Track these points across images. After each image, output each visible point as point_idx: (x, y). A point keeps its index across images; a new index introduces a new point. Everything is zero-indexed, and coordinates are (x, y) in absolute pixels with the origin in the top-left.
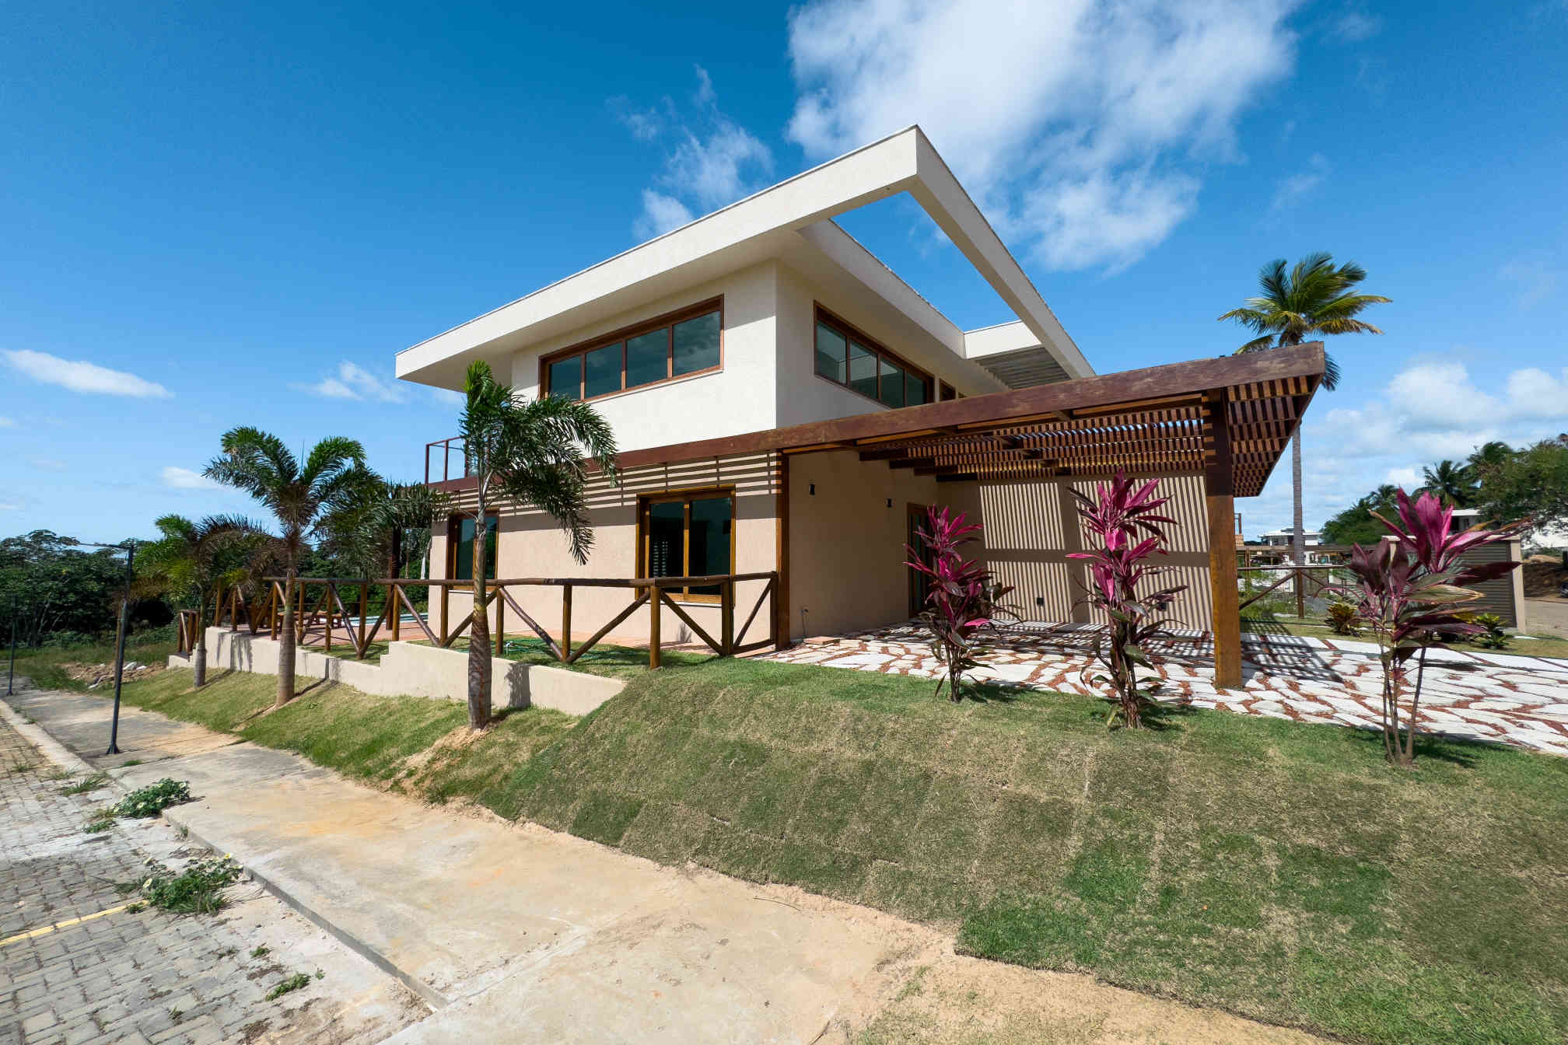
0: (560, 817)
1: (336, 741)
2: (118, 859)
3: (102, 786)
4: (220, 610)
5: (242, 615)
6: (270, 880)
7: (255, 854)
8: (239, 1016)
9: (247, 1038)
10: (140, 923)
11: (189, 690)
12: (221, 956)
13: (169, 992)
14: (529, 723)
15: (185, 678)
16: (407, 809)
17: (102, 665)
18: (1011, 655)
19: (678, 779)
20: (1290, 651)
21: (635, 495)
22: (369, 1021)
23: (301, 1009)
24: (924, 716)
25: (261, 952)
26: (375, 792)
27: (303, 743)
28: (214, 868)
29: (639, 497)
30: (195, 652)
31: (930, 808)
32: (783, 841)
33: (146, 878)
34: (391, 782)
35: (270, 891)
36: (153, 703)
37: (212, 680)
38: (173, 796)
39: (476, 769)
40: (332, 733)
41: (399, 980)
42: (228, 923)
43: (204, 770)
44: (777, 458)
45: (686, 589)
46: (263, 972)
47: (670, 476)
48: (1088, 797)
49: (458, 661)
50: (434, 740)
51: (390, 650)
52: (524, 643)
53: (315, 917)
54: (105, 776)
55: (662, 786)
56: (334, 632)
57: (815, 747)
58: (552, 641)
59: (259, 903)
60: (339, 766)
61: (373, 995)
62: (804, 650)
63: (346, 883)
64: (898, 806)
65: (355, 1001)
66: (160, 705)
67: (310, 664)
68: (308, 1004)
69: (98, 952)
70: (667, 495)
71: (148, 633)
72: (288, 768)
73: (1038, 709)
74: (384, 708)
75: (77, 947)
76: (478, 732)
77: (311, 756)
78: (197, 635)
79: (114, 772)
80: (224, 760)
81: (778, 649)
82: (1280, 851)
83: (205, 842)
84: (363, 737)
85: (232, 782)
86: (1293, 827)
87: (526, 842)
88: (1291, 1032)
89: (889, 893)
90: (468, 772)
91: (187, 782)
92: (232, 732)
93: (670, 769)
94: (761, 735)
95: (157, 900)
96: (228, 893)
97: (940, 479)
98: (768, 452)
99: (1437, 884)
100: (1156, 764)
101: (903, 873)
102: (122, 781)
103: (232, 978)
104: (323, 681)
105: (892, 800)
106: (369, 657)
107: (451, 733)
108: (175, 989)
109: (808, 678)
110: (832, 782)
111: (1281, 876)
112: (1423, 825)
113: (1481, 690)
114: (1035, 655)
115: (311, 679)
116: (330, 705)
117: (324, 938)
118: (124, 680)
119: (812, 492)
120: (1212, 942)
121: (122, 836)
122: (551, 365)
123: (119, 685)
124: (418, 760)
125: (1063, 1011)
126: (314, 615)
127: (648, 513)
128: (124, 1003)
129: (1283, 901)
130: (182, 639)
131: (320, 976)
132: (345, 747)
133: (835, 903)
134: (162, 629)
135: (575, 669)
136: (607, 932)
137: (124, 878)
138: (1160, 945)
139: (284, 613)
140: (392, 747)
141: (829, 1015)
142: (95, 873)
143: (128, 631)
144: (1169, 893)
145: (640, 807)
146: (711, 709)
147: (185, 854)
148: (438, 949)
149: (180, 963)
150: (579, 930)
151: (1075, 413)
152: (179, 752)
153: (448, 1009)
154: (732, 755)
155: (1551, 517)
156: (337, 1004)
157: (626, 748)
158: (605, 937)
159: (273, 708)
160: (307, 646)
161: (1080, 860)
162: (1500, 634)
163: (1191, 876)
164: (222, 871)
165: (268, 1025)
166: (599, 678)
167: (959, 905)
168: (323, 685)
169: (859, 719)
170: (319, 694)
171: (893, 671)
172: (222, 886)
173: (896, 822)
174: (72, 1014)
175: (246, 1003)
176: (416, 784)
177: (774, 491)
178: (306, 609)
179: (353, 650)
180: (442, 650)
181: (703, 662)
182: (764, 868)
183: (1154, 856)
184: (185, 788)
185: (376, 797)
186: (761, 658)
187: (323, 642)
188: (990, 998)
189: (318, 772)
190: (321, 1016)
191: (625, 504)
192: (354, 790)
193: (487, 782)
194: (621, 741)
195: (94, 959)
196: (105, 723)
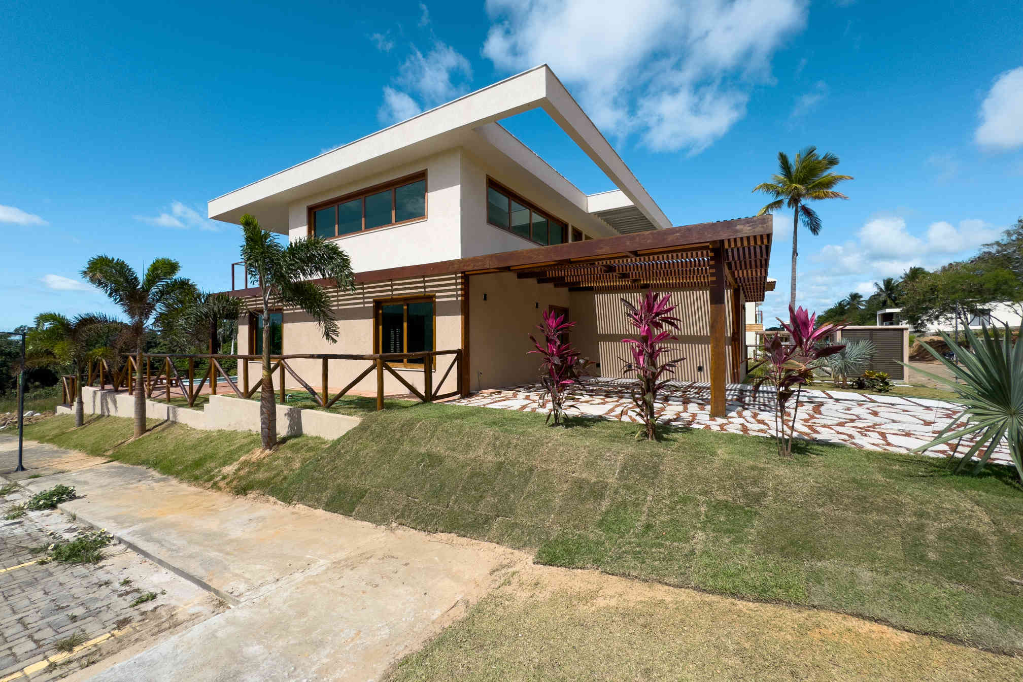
0: (317, 500)
1: (175, 459)
2: (29, 535)
3: (14, 492)
4: (92, 376)
5: (108, 379)
6: (131, 542)
7: (121, 528)
8: (113, 615)
9: (118, 627)
10: (47, 570)
11: (72, 429)
12: (100, 586)
13: (68, 606)
14: (300, 445)
15: (68, 421)
16: (221, 500)
17: (8, 413)
18: (602, 399)
19: (389, 475)
20: (766, 395)
21: (372, 300)
22: (193, 615)
23: (151, 611)
24: (534, 436)
25: (127, 582)
26: (200, 490)
27: (153, 461)
28: (94, 537)
29: (375, 301)
30: (75, 403)
31: (531, 487)
32: (448, 509)
33: (49, 545)
34: (211, 483)
35: (132, 549)
36: (48, 438)
37: (89, 422)
38: (64, 496)
39: (266, 474)
40: (172, 454)
41: (213, 593)
42: (105, 568)
43: (86, 479)
44: (462, 278)
45: (405, 360)
46: (127, 593)
47: (394, 287)
48: (617, 478)
49: (254, 407)
50: (240, 457)
51: (210, 400)
52: (300, 395)
53: (161, 562)
54: (16, 485)
55: (379, 480)
56: (172, 390)
57: (471, 455)
58: (316, 394)
59: (124, 557)
60: (177, 474)
61: (196, 602)
62: (477, 398)
63: (180, 542)
64: (514, 487)
65: (185, 605)
66: (52, 439)
67: (156, 411)
68: (156, 608)
69: (20, 587)
70: (392, 300)
71: (41, 391)
72: (143, 477)
73: (603, 431)
74: (207, 438)
75: (6, 585)
76: (268, 452)
77: (159, 469)
78: (76, 393)
79: (22, 483)
80: (99, 474)
81: (462, 398)
82: (708, 504)
83: (87, 522)
84: (192, 456)
85: (105, 486)
86: (717, 490)
87: (296, 515)
88: (687, 590)
89: (503, 535)
90: (261, 476)
91: (74, 487)
92: (104, 455)
93: (385, 470)
94: (440, 449)
95: (57, 557)
96: (104, 551)
97: (570, 290)
98: (455, 273)
99: (779, 517)
100: (655, 459)
101: (513, 523)
102: (28, 488)
103: (108, 597)
104: (166, 421)
105: (511, 483)
106: (197, 405)
107: (250, 453)
108: (72, 604)
109: (473, 415)
110: (478, 475)
111: (706, 516)
112: (780, 487)
113: (857, 416)
114: (616, 399)
115: (158, 420)
116: (170, 437)
117: (167, 573)
118: (25, 423)
119: (485, 299)
120: (662, 550)
121: (31, 521)
122: (315, 213)
123: (21, 426)
124: (229, 469)
125: (580, 588)
126: (158, 378)
127: (381, 312)
128: (39, 613)
129: (703, 529)
130: (65, 395)
131: (163, 593)
132: (182, 462)
133: (474, 541)
134: (50, 388)
135: (331, 412)
136: (339, 562)
137: (34, 545)
138: (635, 553)
139: (137, 377)
140: (212, 461)
141: (459, 597)
142: (14, 543)
143: (26, 389)
144: (648, 527)
145: (366, 492)
146: (412, 434)
147: (74, 530)
148: (236, 575)
149: (74, 591)
150: (322, 562)
151: (639, 253)
152: (68, 468)
153: (240, 606)
154: (422, 461)
155: (941, 313)
156: (174, 607)
157: (359, 459)
158: (336, 565)
159: (132, 439)
160: (154, 399)
161: (607, 512)
162: (887, 384)
163: (662, 518)
164: (100, 539)
165: (131, 620)
166: (346, 417)
167: (540, 539)
168: (166, 424)
169: (497, 439)
170: (163, 430)
171: (528, 410)
172: (100, 547)
173: (512, 496)
174: (6, 621)
175: (118, 609)
176: (227, 484)
177: (459, 298)
178: (153, 374)
179: (185, 400)
180: (246, 400)
181: (412, 406)
182: (436, 524)
183: (645, 509)
184: (73, 490)
185: (201, 492)
186: (449, 403)
187: (165, 396)
188: (545, 585)
189: (164, 478)
190: (164, 614)
191: (366, 305)
192: (187, 489)
193: (273, 481)
194: (356, 455)
195: (18, 591)
196: (14, 452)
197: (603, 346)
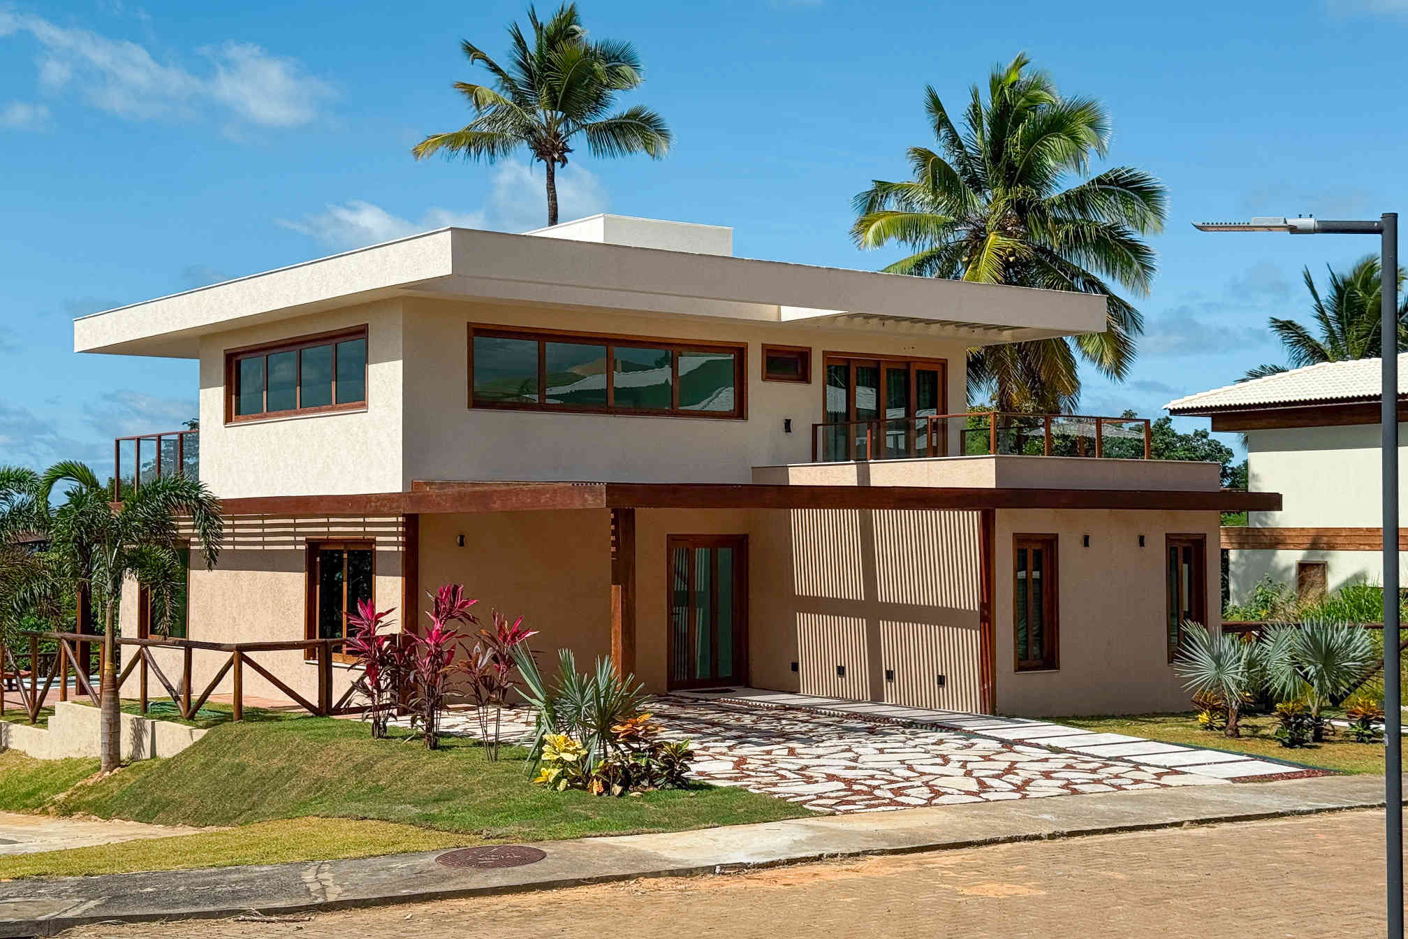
1: (4, 792)
16: (47, 822)
19: (198, 786)
21: (303, 539)
26: (28, 816)
29: (308, 542)
31: (286, 786)
32: (223, 808)
34: (40, 809)
39: (96, 795)
47: (331, 520)
50: (77, 783)
51: (57, 711)
52: (163, 702)
55: (189, 791)
58: (179, 699)
70: (327, 541)
74: (47, 768)
76: (107, 774)
84: (26, 787)
90: (91, 798)
93: (198, 782)
94: (251, 758)
106: (38, 721)
107: (88, 778)
110: (261, 779)
116: (2, 769)
119: (461, 544)
124: (60, 797)
127: (318, 559)
132: (13, 794)
140: (46, 791)
145: (173, 802)
154: (230, 770)
173: (270, 794)
176: (56, 809)
177: (401, 549)
179: (26, 714)
185: (29, 819)
191: (297, 548)
192: (14, 815)
193: (98, 803)
197: (805, 623)
